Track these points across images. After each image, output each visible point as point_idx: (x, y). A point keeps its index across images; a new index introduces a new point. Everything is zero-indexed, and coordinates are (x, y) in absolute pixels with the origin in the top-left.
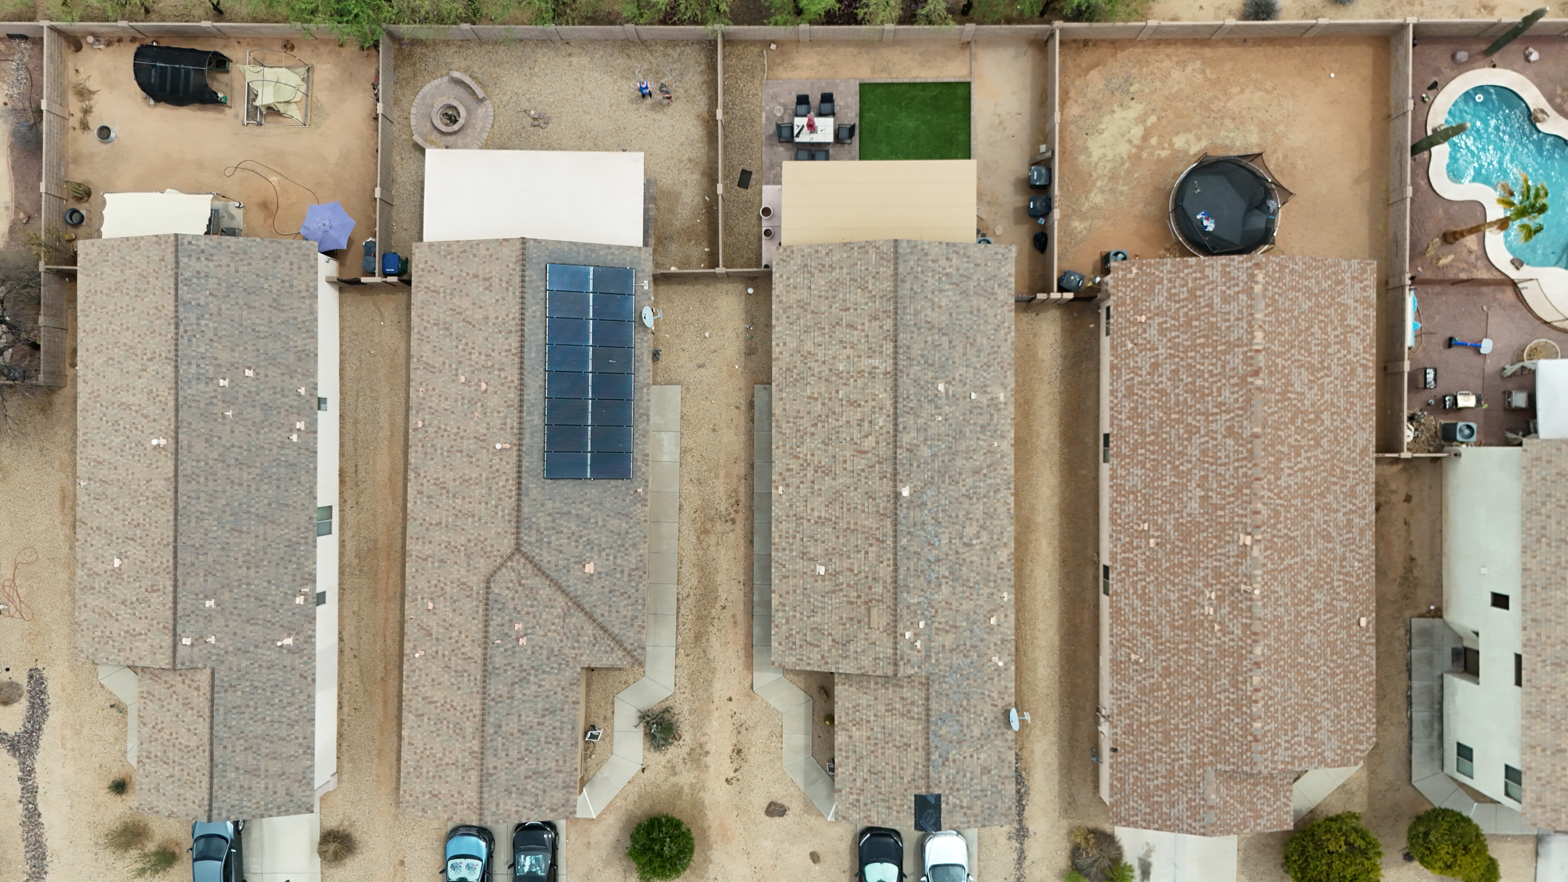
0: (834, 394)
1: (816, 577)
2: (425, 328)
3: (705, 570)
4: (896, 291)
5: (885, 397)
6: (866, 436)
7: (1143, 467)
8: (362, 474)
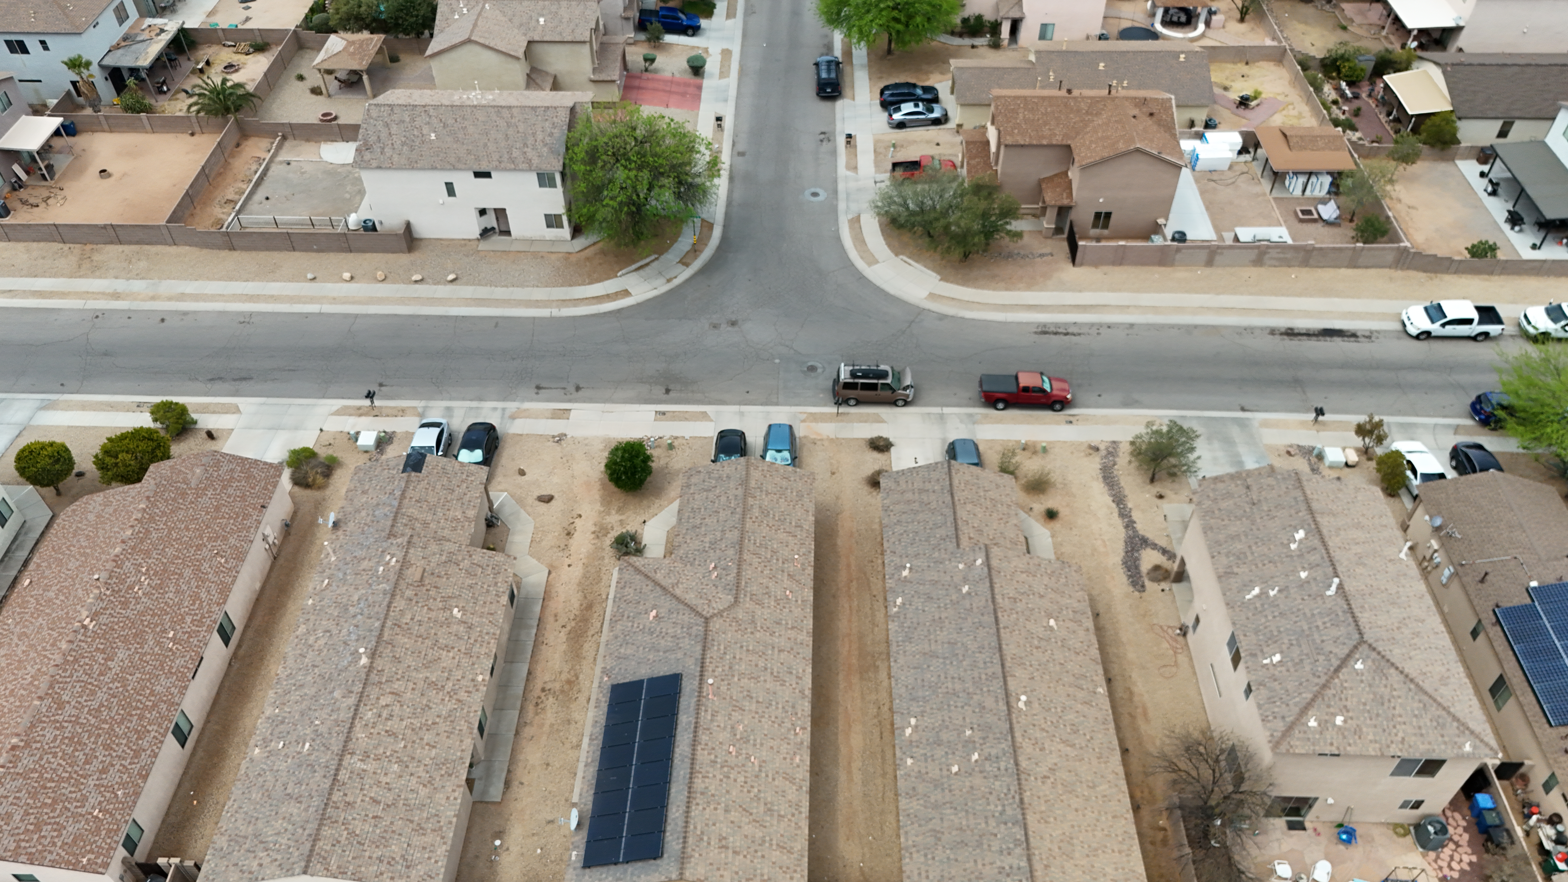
0: (409, 745)
1: (463, 609)
2: (793, 815)
3: (575, 652)
4: (319, 825)
5: (359, 733)
6: (387, 705)
7: (152, 691)
8: (876, 732)
